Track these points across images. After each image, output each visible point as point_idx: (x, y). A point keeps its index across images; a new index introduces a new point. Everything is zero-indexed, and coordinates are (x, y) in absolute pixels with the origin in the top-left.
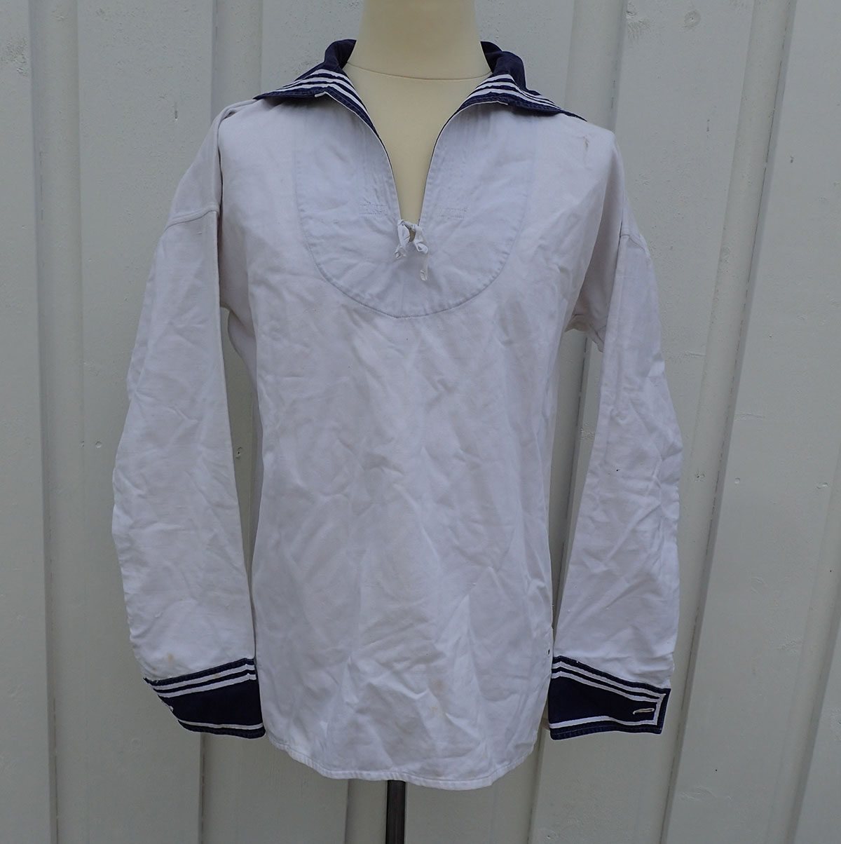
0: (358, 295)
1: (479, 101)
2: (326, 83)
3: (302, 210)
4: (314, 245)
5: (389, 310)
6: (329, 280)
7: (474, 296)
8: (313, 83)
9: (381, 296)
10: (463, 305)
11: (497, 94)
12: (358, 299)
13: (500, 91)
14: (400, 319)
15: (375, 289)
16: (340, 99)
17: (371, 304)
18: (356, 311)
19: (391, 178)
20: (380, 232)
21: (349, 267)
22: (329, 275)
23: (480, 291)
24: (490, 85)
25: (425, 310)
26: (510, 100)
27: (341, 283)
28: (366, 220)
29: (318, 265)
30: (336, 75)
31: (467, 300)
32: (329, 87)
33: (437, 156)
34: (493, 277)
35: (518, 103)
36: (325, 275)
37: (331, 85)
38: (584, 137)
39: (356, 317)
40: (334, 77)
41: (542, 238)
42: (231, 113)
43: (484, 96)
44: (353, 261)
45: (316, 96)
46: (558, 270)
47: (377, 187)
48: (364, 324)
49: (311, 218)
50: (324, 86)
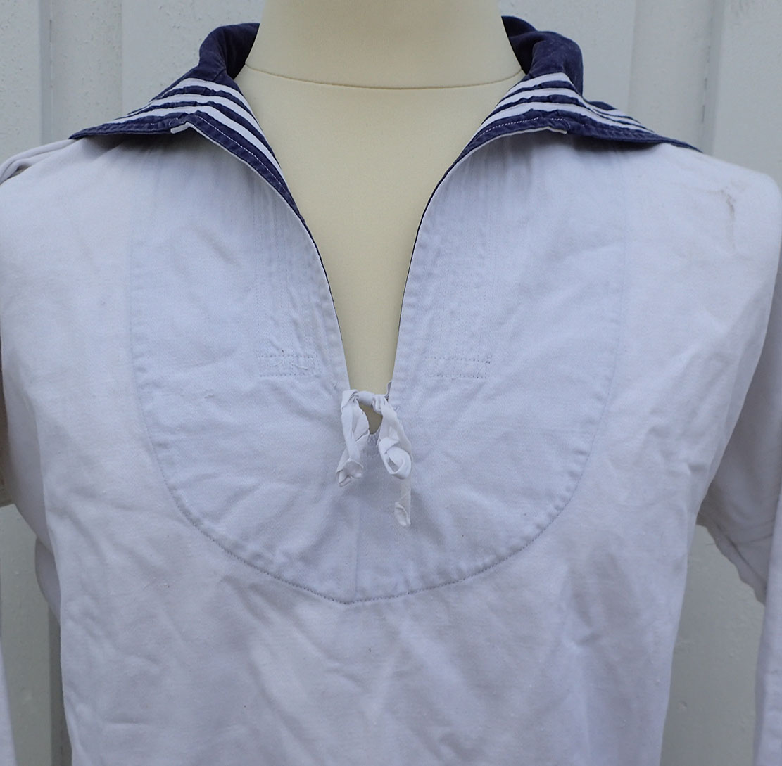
0: (258, 556)
1: (511, 129)
2: (195, 104)
3: (142, 369)
4: (164, 445)
5: (329, 586)
6: (195, 523)
7: (515, 551)
8: (172, 106)
9: (309, 558)
10: (492, 570)
11: (545, 114)
12: (260, 563)
13: (549, 107)
14: (353, 605)
15: (298, 542)
16: (216, 136)
17: (289, 574)
18: (254, 587)
19: (325, 298)
20: (304, 413)
21: (238, 495)
22: (195, 512)
23: (529, 541)
24: (527, 95)
25: (407, 582)
26: (571, 124)
27: (220, 529)
28: (276, 389)
29: (172, 489)
30: (216, 87)
31: (501, 559)
32: (198, 113)
33: (423, 247)
34: (557, 508)
35: (588, 129)
36: (186, 513)
37: (203, 109)
38: (722, 191)
39: (258, 600)
40: (213, 93)
41: (654, 412)
42: (20, 169)
43: (518, 118)
44: (249, 481)
45: (173, 131)
46: (689, 472)
47: (295, 315)
48: (273, 615)
49: (156, 385)
50: (190, 110)
